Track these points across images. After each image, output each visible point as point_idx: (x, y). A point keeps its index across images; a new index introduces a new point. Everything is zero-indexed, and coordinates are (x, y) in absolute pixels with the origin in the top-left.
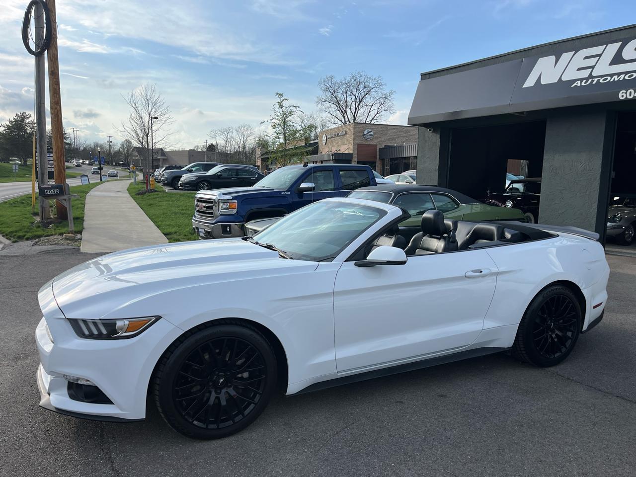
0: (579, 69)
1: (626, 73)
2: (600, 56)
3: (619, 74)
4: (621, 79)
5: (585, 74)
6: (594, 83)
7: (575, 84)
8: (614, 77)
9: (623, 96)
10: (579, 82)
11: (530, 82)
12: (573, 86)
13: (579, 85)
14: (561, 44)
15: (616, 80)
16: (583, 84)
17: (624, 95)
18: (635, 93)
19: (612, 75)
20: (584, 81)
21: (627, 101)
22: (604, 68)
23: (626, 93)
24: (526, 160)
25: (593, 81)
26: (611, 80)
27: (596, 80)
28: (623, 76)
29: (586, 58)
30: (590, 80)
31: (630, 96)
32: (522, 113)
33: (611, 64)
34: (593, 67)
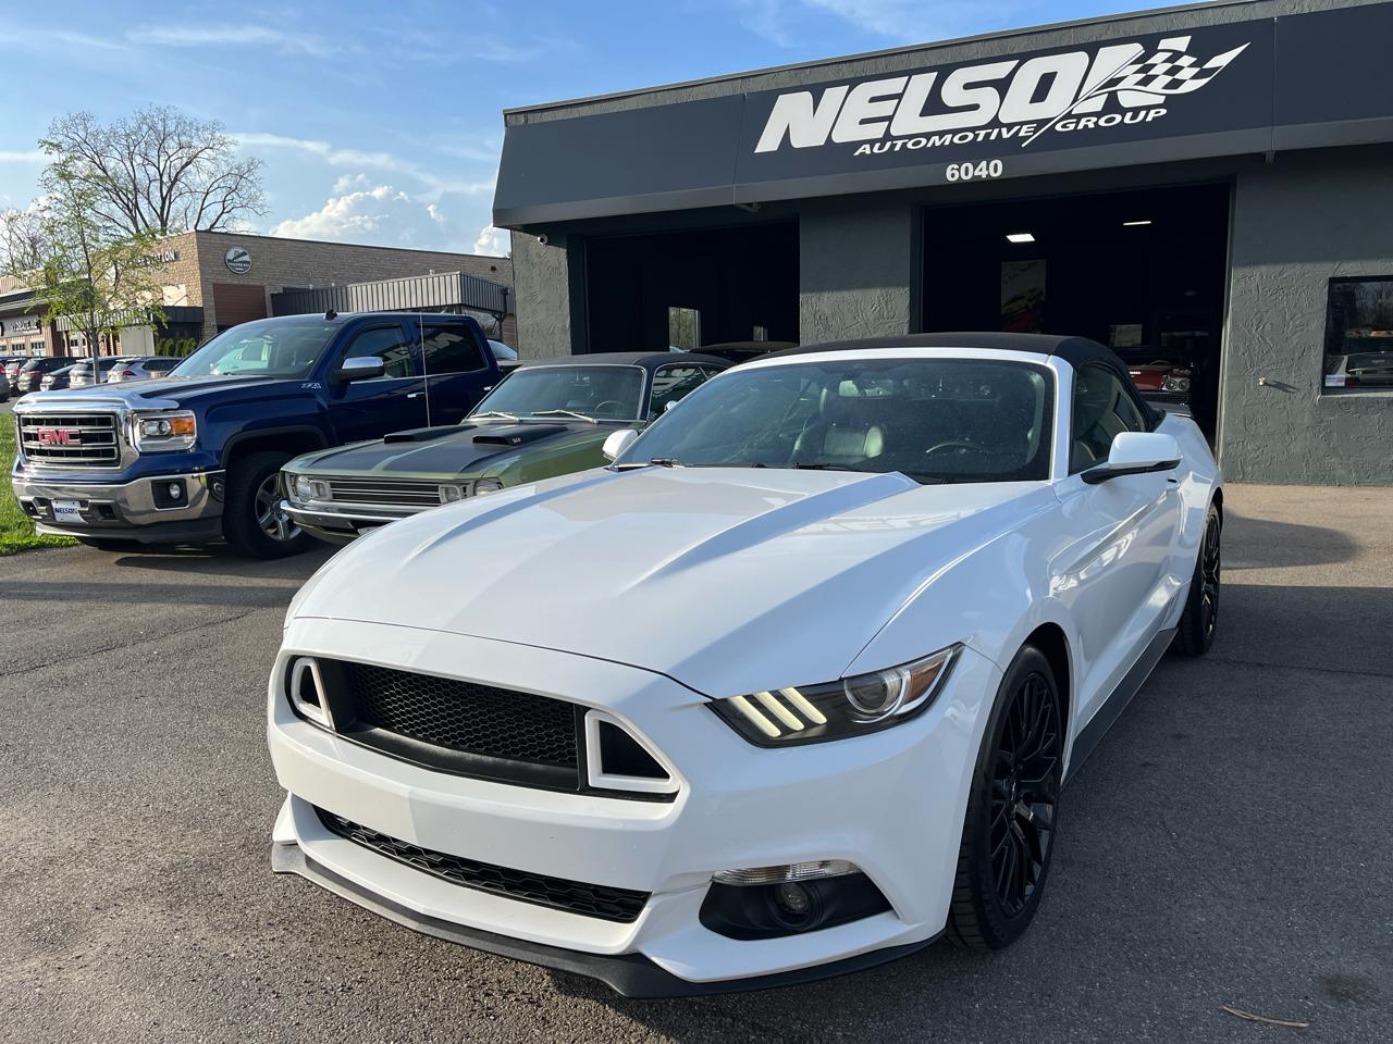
0: (863, 122)
1: (954, 132)
2: (899, 97)
3: (941, 134)
4: (947, 143)
5: (877, 130)
6: (897, 148)
7: (860, 150)
8: (933, 138)
9: (953, 176)
10: (868, 146)
11: (768, 142)
12: (857, 153)
13: (868, 152)
14: (816, 69)
15: (938, 144)
16: (876, 150)
17: (956, 173)
18: (974, 170)
19: (928, 136)
20: (878, 145)
21: (960, 185)
23: (959, 170)
25: (893, 146)
26: (929, 145)
27: (900, 143)
28: (949, 137)
29: (873, 100)
30: (889, 144)
31: (967, 174)
32: (750, 205)
33: (922, 114)
34: (890, 119)
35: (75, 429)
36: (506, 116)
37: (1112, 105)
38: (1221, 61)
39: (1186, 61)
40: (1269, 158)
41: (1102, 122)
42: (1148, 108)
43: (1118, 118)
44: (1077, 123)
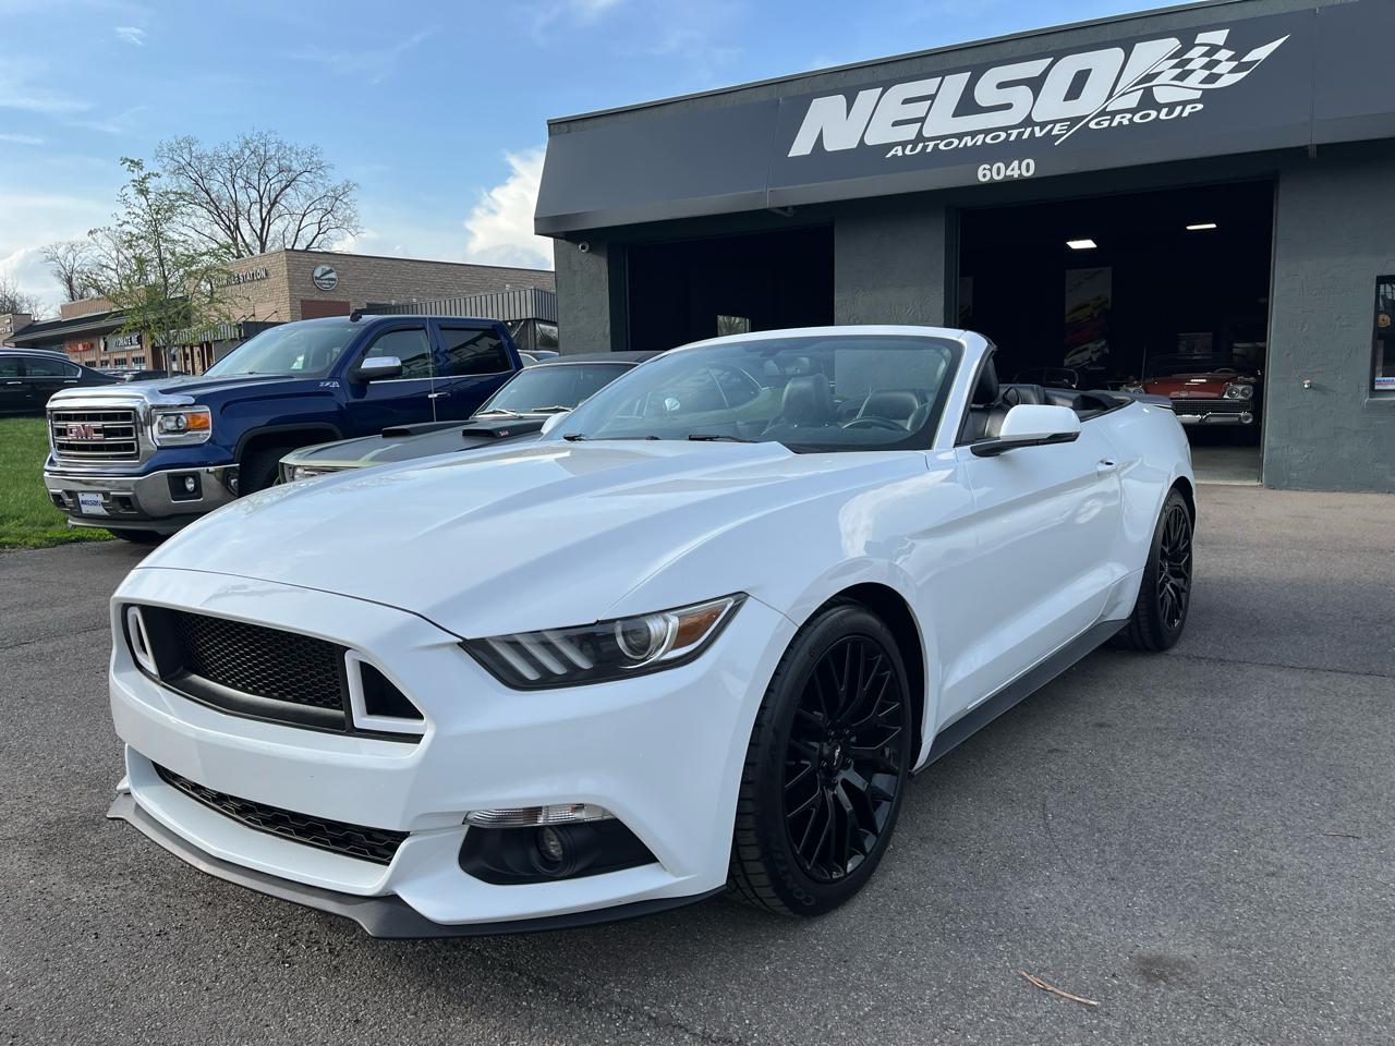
0: (896, 124)
1: (986, 132)
2: (932, 98)
3: (973, 134)
4: (979, 143)
5: (910, 132)
6: (929, 150)
7: (892, 152)
8: (965, 139)
9: (984, 176)
10: (900, 148)
11: (802, 146)
12: (889, 156)
13: (900, 154)
14: (850, 72)
15: (969, 144)
16: (907, 152)
17: (988, 173)
18: (1006, 169)
19: (960, 136)
20: (910, 147)
21: (992, 186)
22: (942, 122)
23: (990, 170)
24: (746, 317)
25: (925, 147)
26: (961, 146)
27: (931, 144)
28: (981, 137)
29: (906, 102)
30: (921, 145)
31: (998, 174)
32: (785, 209)
33: (955, 115)
34: (922, 120)
35: (98, 424)
36: (549, 125)
37: (1148, 101)
38: (1260, 54)
39: (1224, 54)
40: (1312, 153)
41: (1137, 119)
42: (1184, 104)
43: (1154, 114)
44: (1112, 120)
